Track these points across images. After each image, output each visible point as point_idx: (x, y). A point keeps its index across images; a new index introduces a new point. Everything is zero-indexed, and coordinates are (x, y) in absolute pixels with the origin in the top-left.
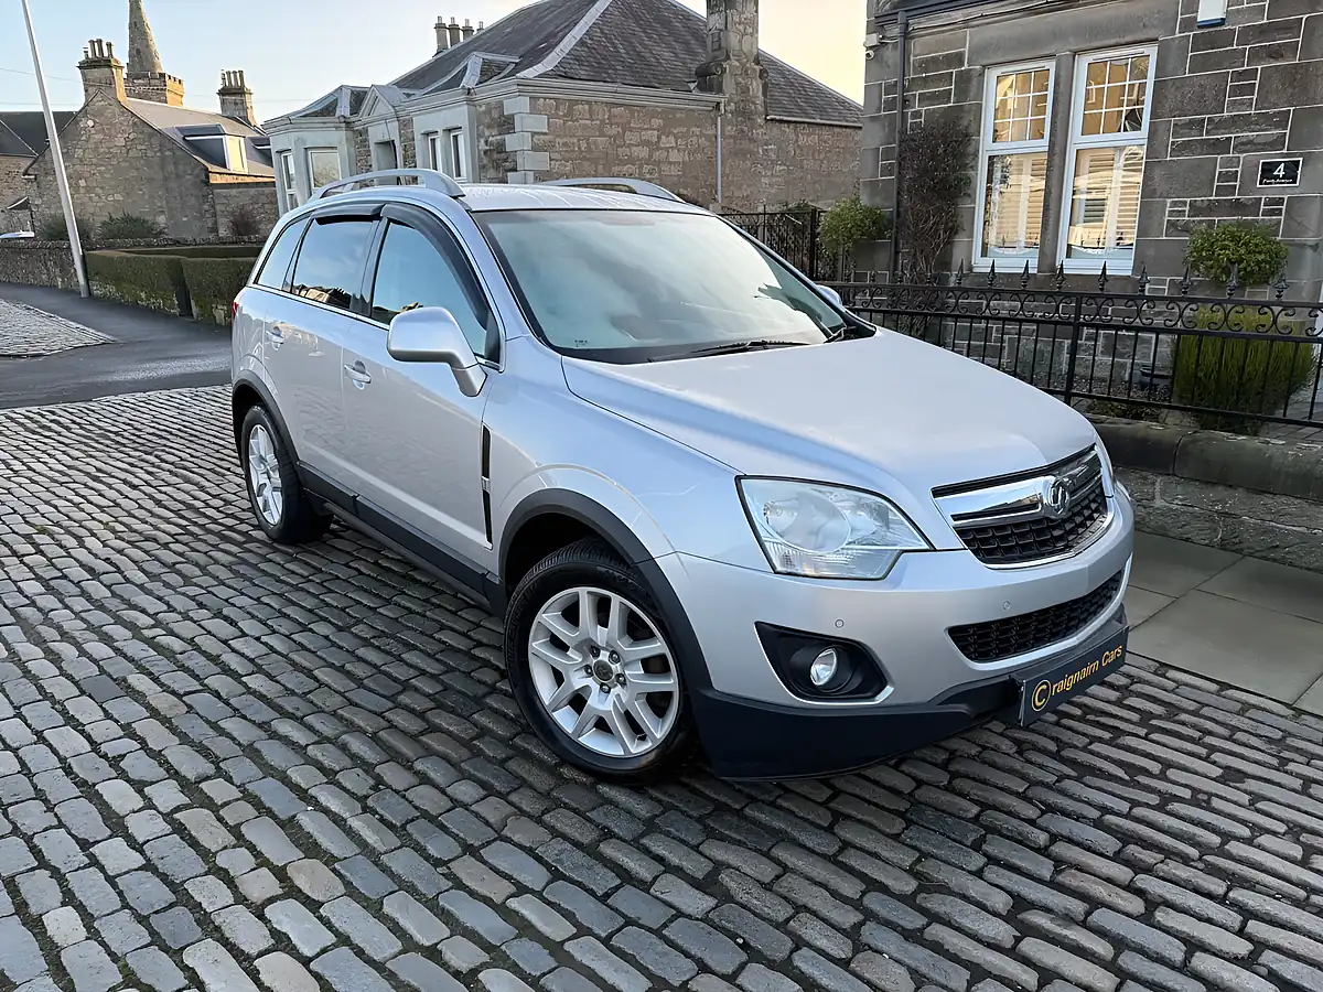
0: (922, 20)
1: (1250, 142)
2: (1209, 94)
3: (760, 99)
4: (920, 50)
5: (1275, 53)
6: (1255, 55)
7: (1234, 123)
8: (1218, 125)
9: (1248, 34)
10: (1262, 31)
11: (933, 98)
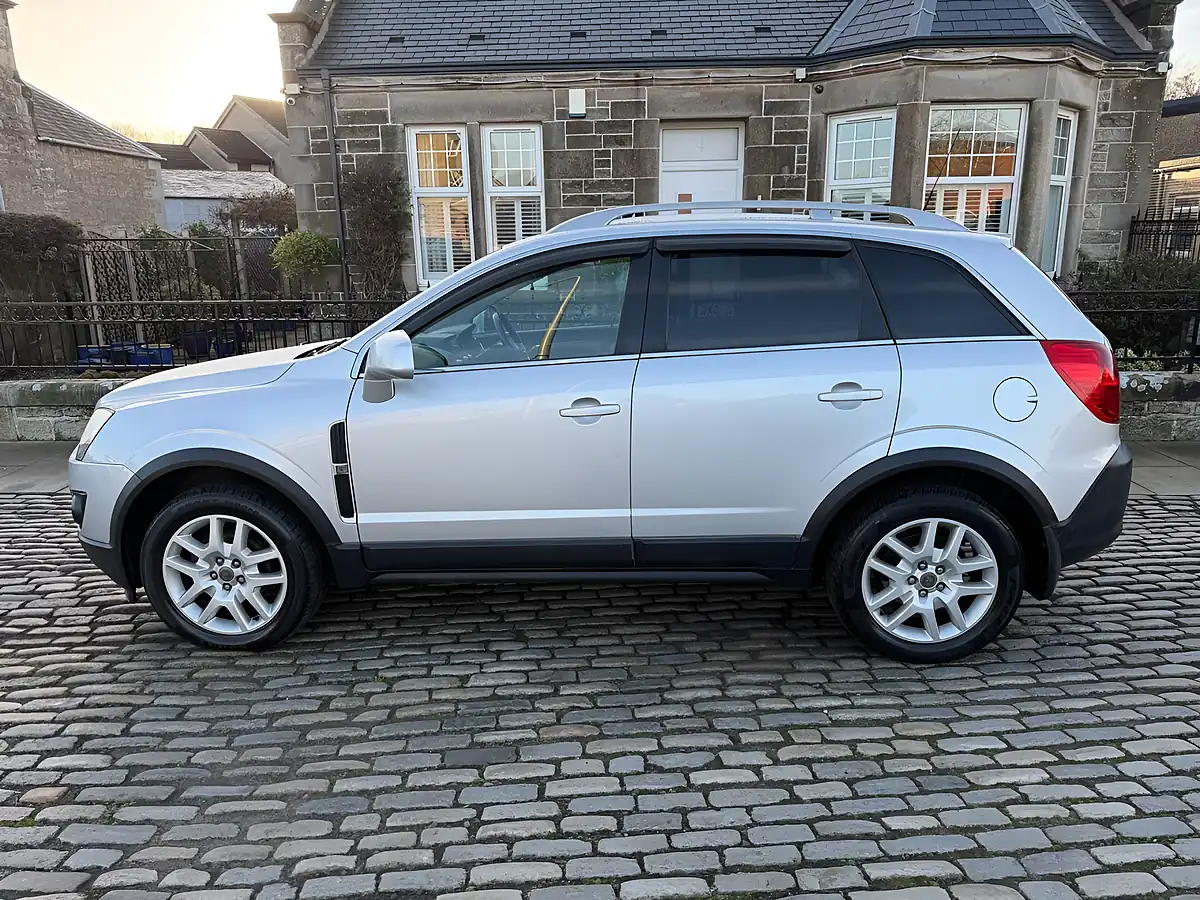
0: (344, 79)
1: (613, 199)
2: (583, 165)
3: (27, 119)
4: (343, 104)
5: (620, 141)
6: (608, 142)
7: (602, 185)
8: (592, 186)
9: (602, 126)
10: (610, 126)
11: (363, 146)
